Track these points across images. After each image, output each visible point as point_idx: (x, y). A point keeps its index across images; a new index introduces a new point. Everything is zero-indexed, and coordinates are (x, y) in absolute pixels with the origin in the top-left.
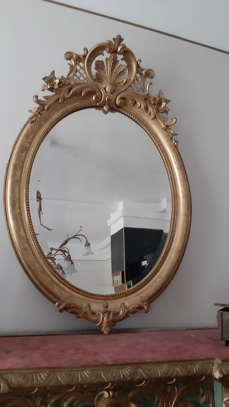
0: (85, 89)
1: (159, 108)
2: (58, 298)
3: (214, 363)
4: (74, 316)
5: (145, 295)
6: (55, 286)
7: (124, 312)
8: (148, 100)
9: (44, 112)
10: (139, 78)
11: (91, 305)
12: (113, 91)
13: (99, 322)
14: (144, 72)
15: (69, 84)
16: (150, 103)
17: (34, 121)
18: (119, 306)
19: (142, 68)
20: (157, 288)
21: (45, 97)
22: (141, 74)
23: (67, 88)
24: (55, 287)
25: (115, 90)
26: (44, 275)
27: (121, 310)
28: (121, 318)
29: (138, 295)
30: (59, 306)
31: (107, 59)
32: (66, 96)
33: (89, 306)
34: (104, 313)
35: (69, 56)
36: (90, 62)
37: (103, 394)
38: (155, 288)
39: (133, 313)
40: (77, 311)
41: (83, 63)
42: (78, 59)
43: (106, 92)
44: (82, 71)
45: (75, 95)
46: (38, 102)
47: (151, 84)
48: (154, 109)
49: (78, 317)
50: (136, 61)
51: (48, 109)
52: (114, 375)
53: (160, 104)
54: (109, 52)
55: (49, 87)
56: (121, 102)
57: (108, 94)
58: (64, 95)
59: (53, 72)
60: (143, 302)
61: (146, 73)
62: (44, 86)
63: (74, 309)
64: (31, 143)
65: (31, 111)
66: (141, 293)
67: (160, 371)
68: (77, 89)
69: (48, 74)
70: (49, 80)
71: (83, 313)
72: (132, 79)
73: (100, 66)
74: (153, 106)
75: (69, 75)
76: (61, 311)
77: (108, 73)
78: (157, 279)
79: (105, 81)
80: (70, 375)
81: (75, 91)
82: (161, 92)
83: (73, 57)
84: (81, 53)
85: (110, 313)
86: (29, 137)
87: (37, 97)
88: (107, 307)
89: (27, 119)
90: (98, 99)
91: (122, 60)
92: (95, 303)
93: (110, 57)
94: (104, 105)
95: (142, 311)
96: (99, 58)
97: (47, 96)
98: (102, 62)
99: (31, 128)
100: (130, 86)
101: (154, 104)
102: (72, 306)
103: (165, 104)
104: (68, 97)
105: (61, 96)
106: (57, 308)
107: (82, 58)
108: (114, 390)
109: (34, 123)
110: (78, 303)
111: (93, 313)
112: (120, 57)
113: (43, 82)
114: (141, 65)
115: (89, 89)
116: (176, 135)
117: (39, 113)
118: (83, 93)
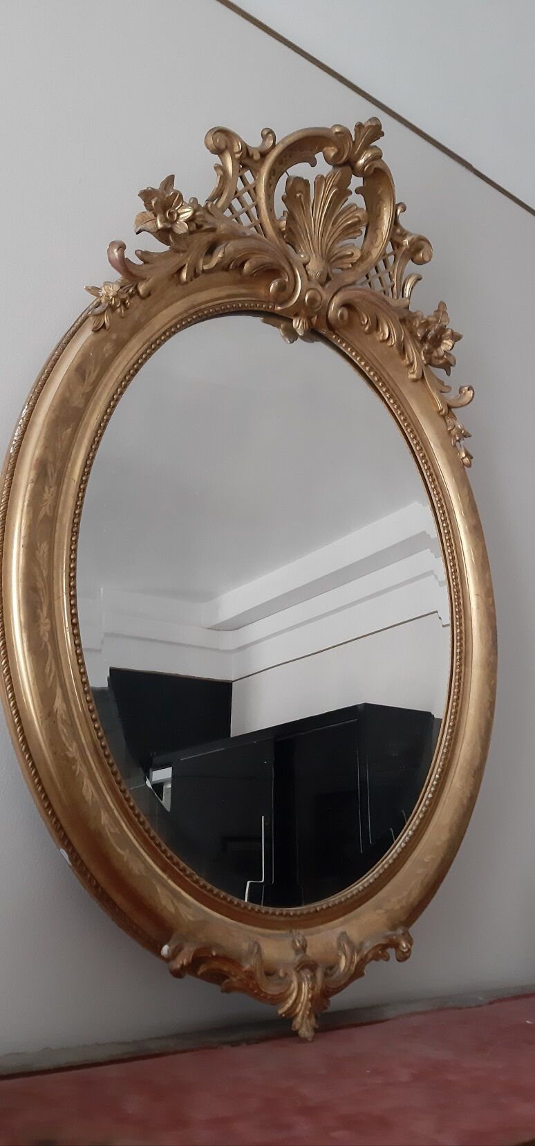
0: (256, 256)
1: (432, 353)
2: (169, 930)
5: (398, 907)
7: (351, 962)
8: (407, 322)
9: (136, 301)
10: (389, 255)
11: (262, 947)
12: (325, 280)
13: (286, 1000)
14: (406, 242)
15: (213, 230)
16: (412, 334)
17: (108, 325)
18: (335, 944)
19: (403, 230)
21: (140, 254)
22: (399, 247)
23: (206, 238)
24: (159, 889)
25: (330, 275)
26: (127, 851)
27: (343, 957)
28: (343, 982)
29: (379, 906)
30: (173, 956)
31: (320, 179)
32: (203, 266)
33: (257, 951)
34: (300, 969)
35: (222, 140)
36: (274, 175)
38: (421, 884)
40: (225, 969)
42: (247, 160)
43: (309, 279)
44: (247, 199)
45: (223, 267)
46: (124, 265)
47: (419, 279)
48: (420, 353)
49: (228, 990)
50: (393, 204)
51: (147, 295)
53: (437, 341)
54: (333, 162)
55: (160, 225)
56: (341, 316)
57: (313, 286)
58: (197, 260)
60: (394, 927)
61: (412, 244)
62: (145, 218)
63: (215, 965)
64: (89, 397)
65: (94, 290)
69: (154, 182)
71: (244, 977)
72: (375, 254)
73: (299, 194)
74: (418, 345)
75: (212, 199)
76: (178, 972)
77: (315, 220)
79: (306, 242)
82: (441, 309)
83: (235, 147)
84: (255, 142)
85: (316, 968)
86: (87, 376)
87: (122, 247)
90: (283, 294)
91: (359, 191)
93: (331, 175)
94: (296, 315)
96: (300, 170)
97: (146, 252)
98: (306, 183)
99: (95, 346)
100: (367, 273)
101: (424, 339)
102: (214, 954)
103: (451, 345)
104: (206, 267)
105: (188, 260)
106: (168, 964)
107: (257, 157)
109: (103, 333)
110: (227, 944)
111: (270, 973)
112: (356, 182)
113: (140, 206)
114: (403, 219)
115: (267, 259)
116: (466, 435)
117: (123, 302)
118: (247, 266)
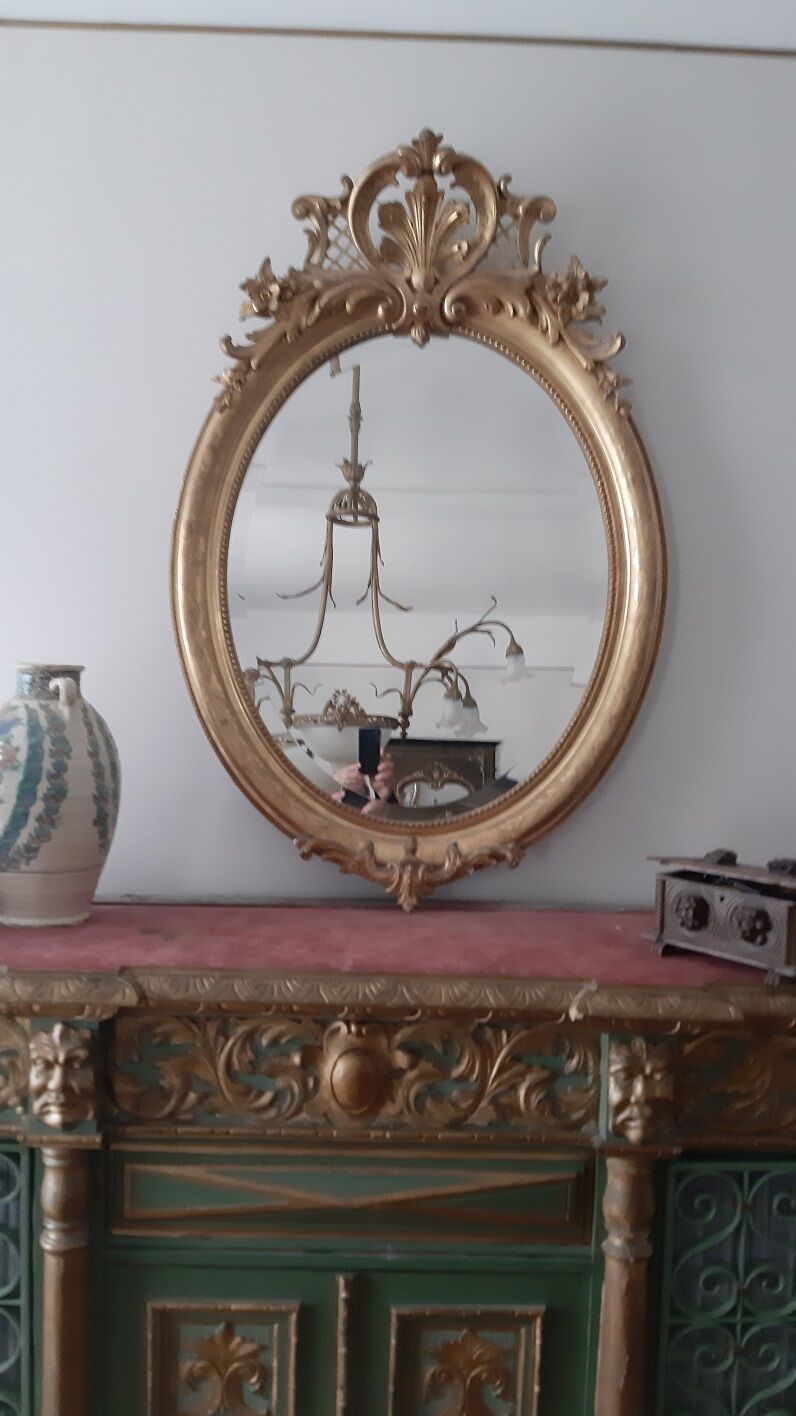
0: (353, 294)
1: (571, 311)
2: (299, 829)
3: (581, 988)
4: (337, 868)
6: (292, 803)
7: (454, 863)
8: (537, 290)
9: (251, 377)
10: (508, 228)
11: (375, 846)
12: (431, 285)
13: (392, 883)
14: (521, 210)
15: (310, 288)
16: (545, 299)
17: (228, 404)
18: (443, 850)
19: (514, 199)
20: (544, 812)
21: (249, 337)
22: (516, 216)
23: (304, 298)
25: (438, 276)
26: (269, 777)
27: (448, 860)
28: (447, 877)
29: (495, 826)
30: (299, 846)
31: (408, 196)
32: (305, 322)
33: (371, 848)
34: (403, 865)
35: (303, 208)
36: (361, 211)
37: (338, 1029)
38: (539, 812)
39: (478, 867)
40: (342, 857)
41: (346, 217)
42: (328, 211)
43: (413, 290)
44: (343, 242)
45: (327, 312)
46: (232, 350)
47: (547, 238)
48: (556, 316)
49: (346, 871)
50: (492, 183)
51: (259, 366)
52: (345, 992)
53: (572, 297)
54: (410, 174)
55: (256, 308)
56: (458, 312)
57: (418, 296)
58: (299, 319)
59: (267, 262)
60: (504, 843)
61: (527, 211)
62: (245, 306)
63: (334, 855)
66: (504, 821)
67: (446, 994)
68: (330, 300)
69: (253, 272)
70: (255, 289)
71: (356, 863)
72: (488, 236)
73: (393, 216)
74: (553, 307)
75: (308, 260)
76: (305, 856)
77: (416, 232)
78: (548, 788)
80: (258, 987)
81: (327, 305)
82: (576, 261)
83: (314, 207)
84: (335, 191)
85: (420, 866)
87: (228, 341)
88: (413, 851)
89: (209, 403)
90: (392, 313)
91: (453, 186)
92: (387, 841)
93: (417, 187)
94: (413, 324)
95: (504, 865)
96: (387, 195)
97: (255, 333)
98: (397, 205)
99: (223, 424)
100: (485, 255)
101: (556, 300)
102: (329, 847)
103: (588, 297)
104: (309, 323)
105: (288, 326)
106: (297, 850)
107: (338, 205)
108: (360, 1024)
109: (227, 410)
110: (346, 843)
111: (380, 865)
112: (444, 182)
113: (245, 296)
114: (513, 189)
115: (364, 293)
116: (624, 383)
117: (239, 382)
118: (348, 307)
